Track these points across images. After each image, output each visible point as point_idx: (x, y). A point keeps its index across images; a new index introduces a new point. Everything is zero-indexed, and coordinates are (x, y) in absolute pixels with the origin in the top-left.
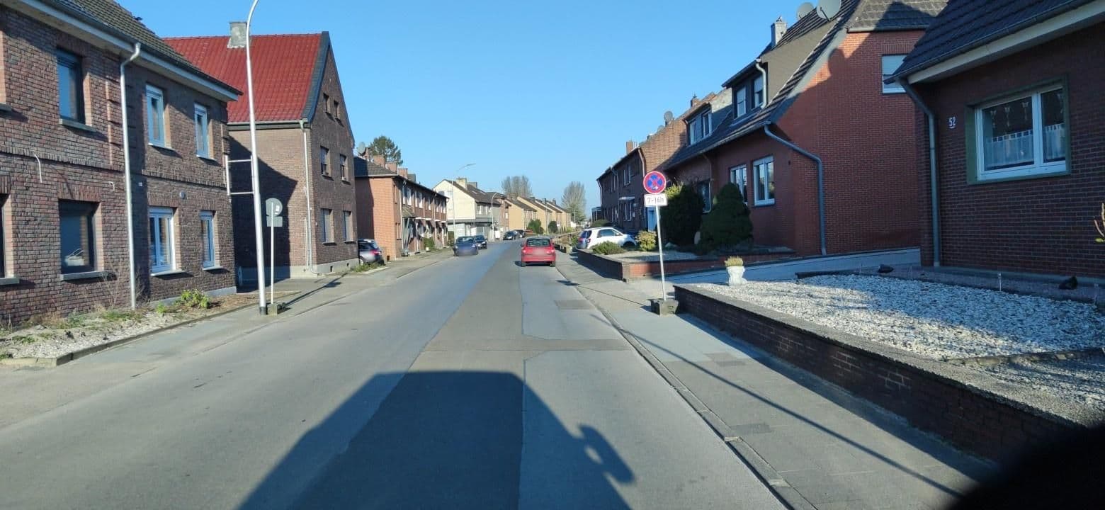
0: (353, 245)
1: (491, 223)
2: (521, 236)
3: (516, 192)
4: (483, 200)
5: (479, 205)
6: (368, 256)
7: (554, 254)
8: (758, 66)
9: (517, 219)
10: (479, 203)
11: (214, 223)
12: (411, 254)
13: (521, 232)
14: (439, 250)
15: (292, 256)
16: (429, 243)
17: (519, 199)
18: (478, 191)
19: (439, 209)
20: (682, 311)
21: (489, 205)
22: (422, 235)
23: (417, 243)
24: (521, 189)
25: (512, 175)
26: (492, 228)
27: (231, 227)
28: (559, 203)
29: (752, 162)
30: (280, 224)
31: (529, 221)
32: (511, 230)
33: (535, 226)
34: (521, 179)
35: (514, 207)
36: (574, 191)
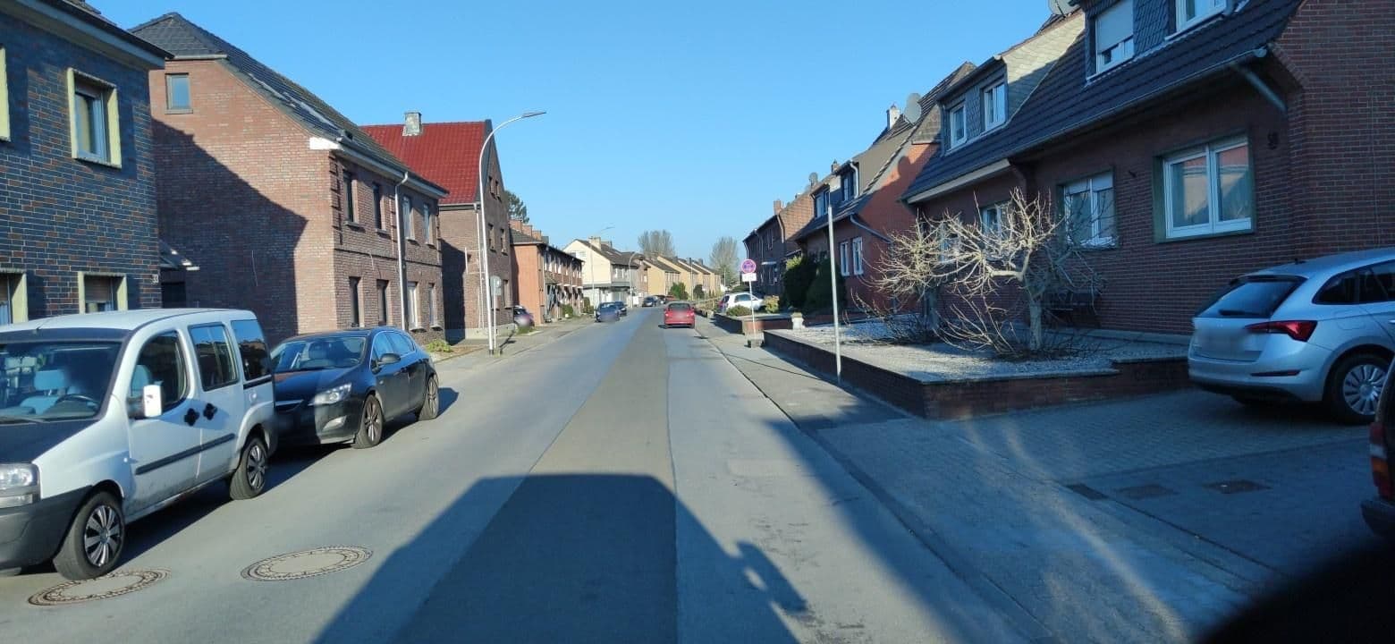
0: (510, 311)
1: (629, 288)
2: (662, 302)
3: (655, 251)
4: (620, 262)
5: (614, 268)
6: (522, 321)
7: (693, 317)
8: (852, 165)
9: (657, 283)
10: (615, 266)
11: (434, 293)
12: (553, 320)
13: (662, 297)
14: (578, 317)
15: (467, 319)
16: (567, 309)
17: (659, 259)
18: (613, 251)
19: (575, 274)
20: (764, 345)
21: (626, 267)
22: (561, 302)
23: (557, 309)
24: (661, 245)
25: (651, 229)
26: (629, 293)
27: (442, 295)
28: (707, 263)
29: (852, 239)
30: (500, 294)
31: (671, 285)
32: (651, 295)
33: (678, 290)
34: (662, 234)
35: (653, 270)
36: (724, 248)
